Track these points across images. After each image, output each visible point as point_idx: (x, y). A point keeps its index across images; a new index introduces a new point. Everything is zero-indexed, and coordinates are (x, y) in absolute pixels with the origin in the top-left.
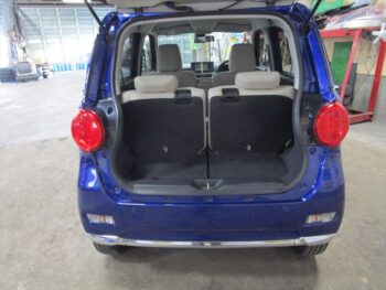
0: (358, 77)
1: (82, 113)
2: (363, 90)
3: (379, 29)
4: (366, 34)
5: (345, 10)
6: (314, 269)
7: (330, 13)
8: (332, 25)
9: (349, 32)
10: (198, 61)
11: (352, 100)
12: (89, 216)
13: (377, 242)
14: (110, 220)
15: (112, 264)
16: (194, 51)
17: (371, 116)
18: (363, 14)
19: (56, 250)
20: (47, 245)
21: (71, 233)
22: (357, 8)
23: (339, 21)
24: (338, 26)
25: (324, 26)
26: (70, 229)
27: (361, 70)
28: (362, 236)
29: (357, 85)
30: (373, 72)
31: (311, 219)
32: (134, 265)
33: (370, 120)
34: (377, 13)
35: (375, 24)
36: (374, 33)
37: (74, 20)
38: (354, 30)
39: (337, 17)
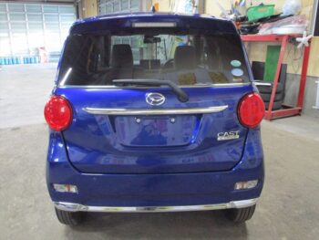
0: (288, 76)
1: (53, 99)
2: (292, 87)
3: (301, 36)
4: (292, 39)
5: (274, 18)
6: (245, 232)
7: (263, 20)
8: (264, 31)
9: (278, 38)
10: (145, 58)
11: (284, 96)
12: (56, 186)
13: (297, 212)
14: (73, 189)
15: (71, 234)
16: (141, 49)
17: (300, 111)
18: (289, 23)
19: (18, 224)
20: (11, 219)
21: (31, 210)
22: (284, 17)
23: (270, 28)
24: (269, 32)
25: (257, 31)
26: (30, 206)
27: (290, 70)
28: (285, 207)
29: (288, 84)
30: (300, 72)
31: (238, 186)
32: (90, 234)
33: (299, 115)
34: (301, 23)
35: (299, 31)
36: (298, 39)
37: (24, 15)
38: (282, 36)
39: (268, 25)
